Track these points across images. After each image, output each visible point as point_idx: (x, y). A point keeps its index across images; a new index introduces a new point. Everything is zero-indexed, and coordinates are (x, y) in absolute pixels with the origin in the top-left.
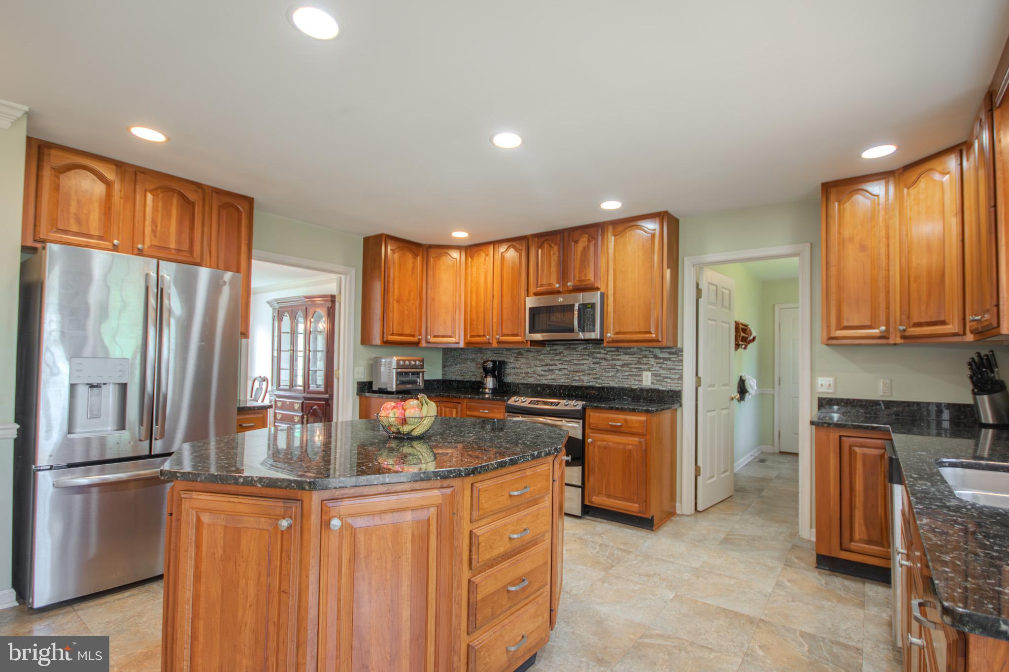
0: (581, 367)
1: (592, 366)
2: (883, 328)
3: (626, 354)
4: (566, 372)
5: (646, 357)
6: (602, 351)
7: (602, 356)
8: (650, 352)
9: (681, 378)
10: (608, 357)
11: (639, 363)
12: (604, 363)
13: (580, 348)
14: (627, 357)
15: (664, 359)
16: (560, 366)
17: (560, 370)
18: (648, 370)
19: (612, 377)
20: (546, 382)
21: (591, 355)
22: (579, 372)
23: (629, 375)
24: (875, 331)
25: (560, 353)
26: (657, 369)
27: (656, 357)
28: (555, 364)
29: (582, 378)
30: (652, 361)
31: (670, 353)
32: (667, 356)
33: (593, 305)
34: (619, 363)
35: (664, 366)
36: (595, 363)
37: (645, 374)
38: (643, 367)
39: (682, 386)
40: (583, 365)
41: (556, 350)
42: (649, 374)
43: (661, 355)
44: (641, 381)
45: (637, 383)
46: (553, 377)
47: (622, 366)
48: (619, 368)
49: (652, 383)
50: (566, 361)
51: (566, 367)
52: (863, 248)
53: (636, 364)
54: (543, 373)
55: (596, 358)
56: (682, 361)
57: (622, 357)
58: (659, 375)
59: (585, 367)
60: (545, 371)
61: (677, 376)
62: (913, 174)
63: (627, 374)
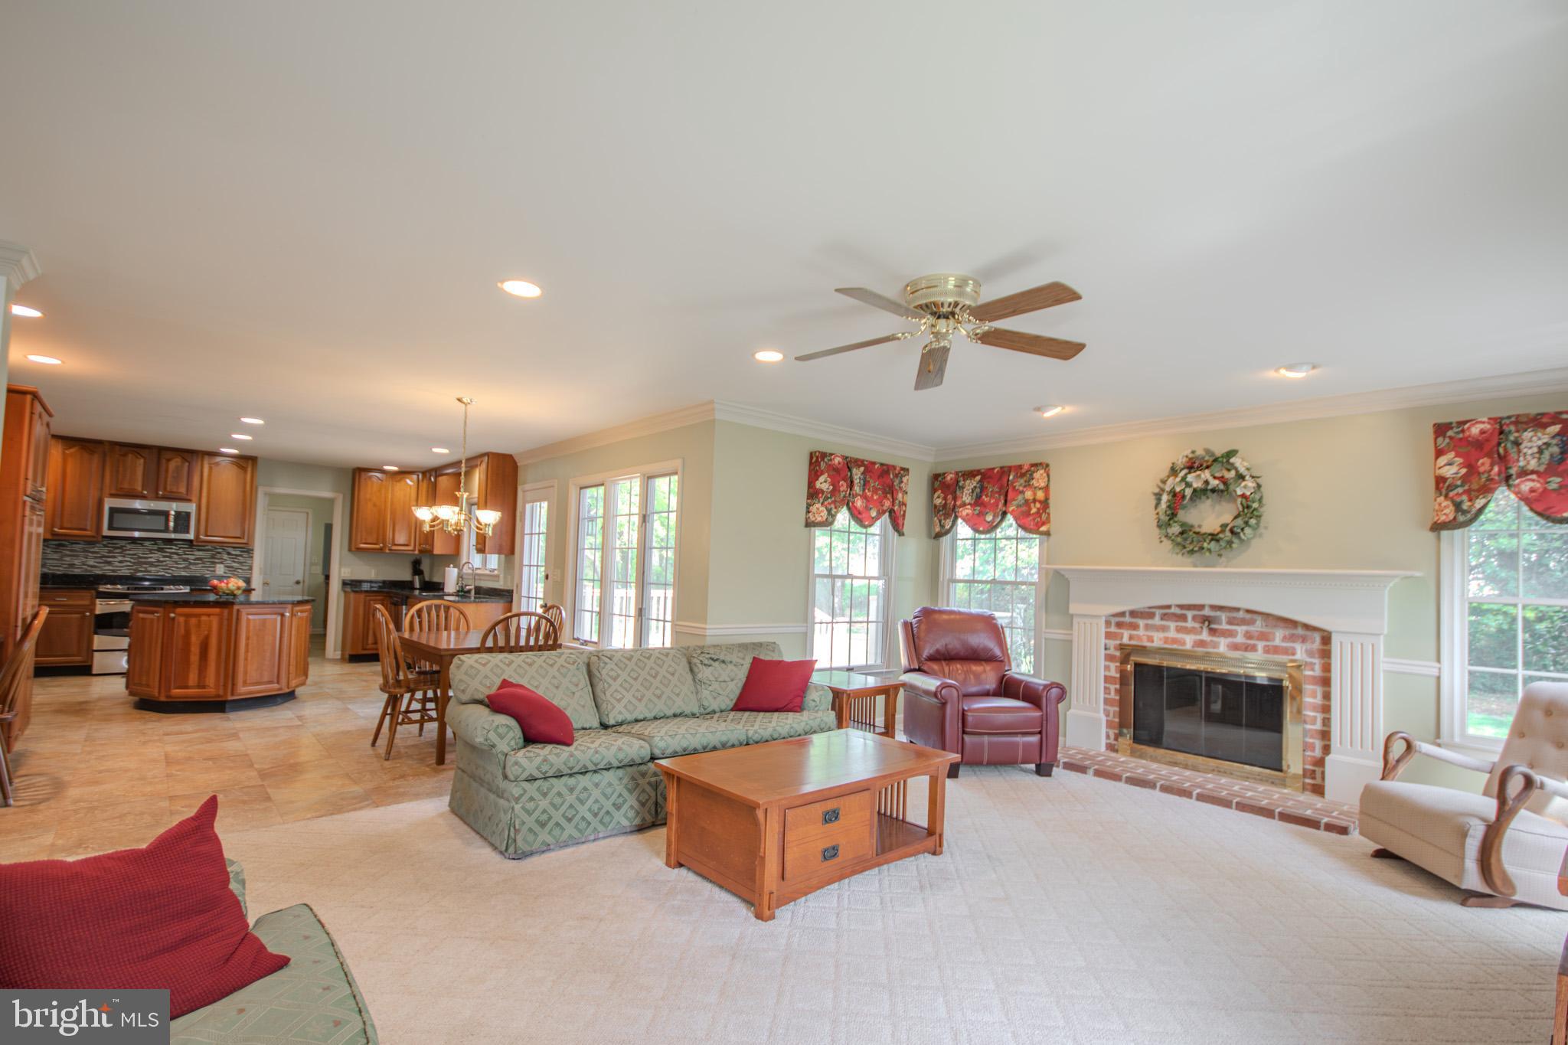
0: (150, 560)
1: (161, 559)
2: (381, 545)
3: (199, 550)
4: (129, 564)
5: (219, 553)
6: (174, 547)
7: (173, 551)
8: (224, 549)
9: (251, 568)
10: (180, 552)
11: (213, 557)
12: (175, 556)
13: (147, 543)
14: (201, 553)
15: (236, 555)
16: (120, 559)
17: (121, 562)
18: (222, 563)
19: (184, 568)
20: (100, 573)
21: (160, 550)
22: (145, 563)
23: (203, 567)
24: (377, 546)
25: (121, 548)
26: (229, 562)
27: (229, 554)
28: (115, 557)
29: (149, 569)
30: (225, 557)
31: (242, 551)
32: (238, 553)
33: (188, 514)
34: (193, 557)
35: (236, 560)
36: (164, 557)
37: (218, 566)
38: (217, 561)
39: (251, 573)
40: (151, 557)
41: (116, 544)
42: (222, 566)
43: (234, 553)
44: (214, 571)
45: (209, 572)
46: (111, 568)
47: (195, 560)
48: (192, 561)
49: (225, 573)
50: (129, 554)
51: (129, 559)
52: (375, 505)
53: (209, 558)
54: (96, 564)
55: (167, 552)
56: (252, 557)
57: (196, 553)
58: (232, 567)
59: (153, 560)
60: (98, 563)
61: (247, 568)
62: (399, 477)
63: (200, 566)
